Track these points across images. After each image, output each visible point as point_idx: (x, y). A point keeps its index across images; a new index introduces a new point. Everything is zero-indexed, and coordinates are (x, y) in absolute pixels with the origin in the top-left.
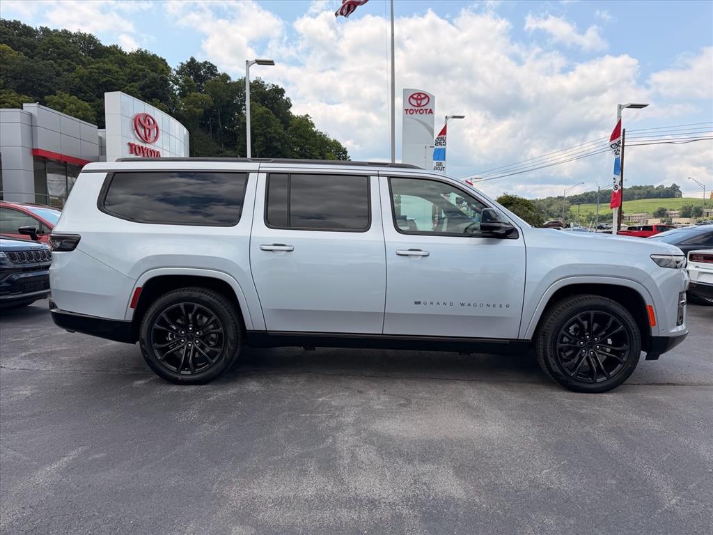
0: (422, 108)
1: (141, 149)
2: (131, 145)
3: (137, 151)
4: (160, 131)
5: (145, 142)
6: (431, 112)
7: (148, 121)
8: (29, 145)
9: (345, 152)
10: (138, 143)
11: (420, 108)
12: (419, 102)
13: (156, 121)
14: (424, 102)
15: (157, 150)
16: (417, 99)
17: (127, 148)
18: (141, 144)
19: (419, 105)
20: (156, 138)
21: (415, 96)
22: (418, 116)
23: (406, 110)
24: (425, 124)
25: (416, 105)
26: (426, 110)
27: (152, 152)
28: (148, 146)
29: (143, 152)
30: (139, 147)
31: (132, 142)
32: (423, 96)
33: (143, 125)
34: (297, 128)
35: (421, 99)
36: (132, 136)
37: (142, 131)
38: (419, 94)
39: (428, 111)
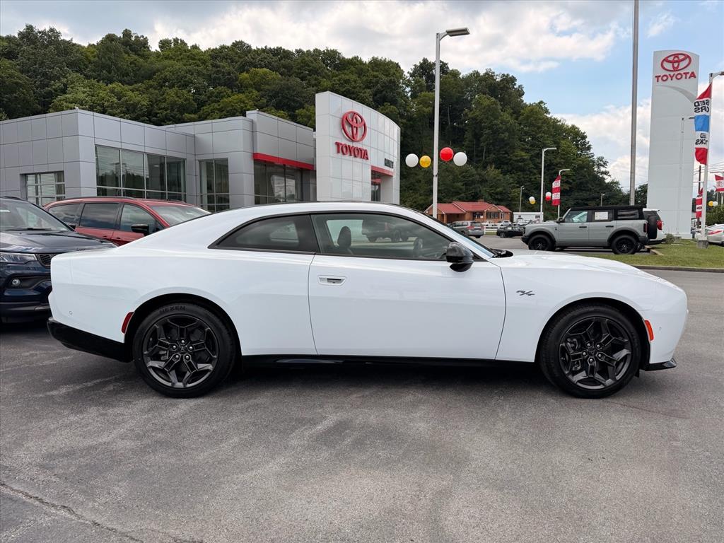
0: (679, 72)
1: (348, 148)
2: (338, 144)
3: (344, 150)
4: (368, 129)
5: (353, 141)
6: (693, 75)
7: (356, 118)
8: (249, 150)
9: (584, 137)
10: (345, 142)
11: (676, 73)
12: (676, 65)
13: (364, 117)
14: (682, 65)
15: (364, 148)
16: (672, 62)
17: (335, 148)
18: (348, 143)
19: (675, 69)
20: (364, 135)
21: (671, 59)
22: (674, 82)
23: (658, 77)
24: (684, 92)
25: (672, 69)
26: (686, 74)
27: (360, 150)
28: (355, 145)
29: (350, 151)
30: (346, 147)
31: (339, 141)
32: (681, 57)
33: (350, 123)
34: (528, 117)
35: (679, 61)
36: (340, 136)
37: (349, 130)
38: (676, 55)
39: (688, 76)
